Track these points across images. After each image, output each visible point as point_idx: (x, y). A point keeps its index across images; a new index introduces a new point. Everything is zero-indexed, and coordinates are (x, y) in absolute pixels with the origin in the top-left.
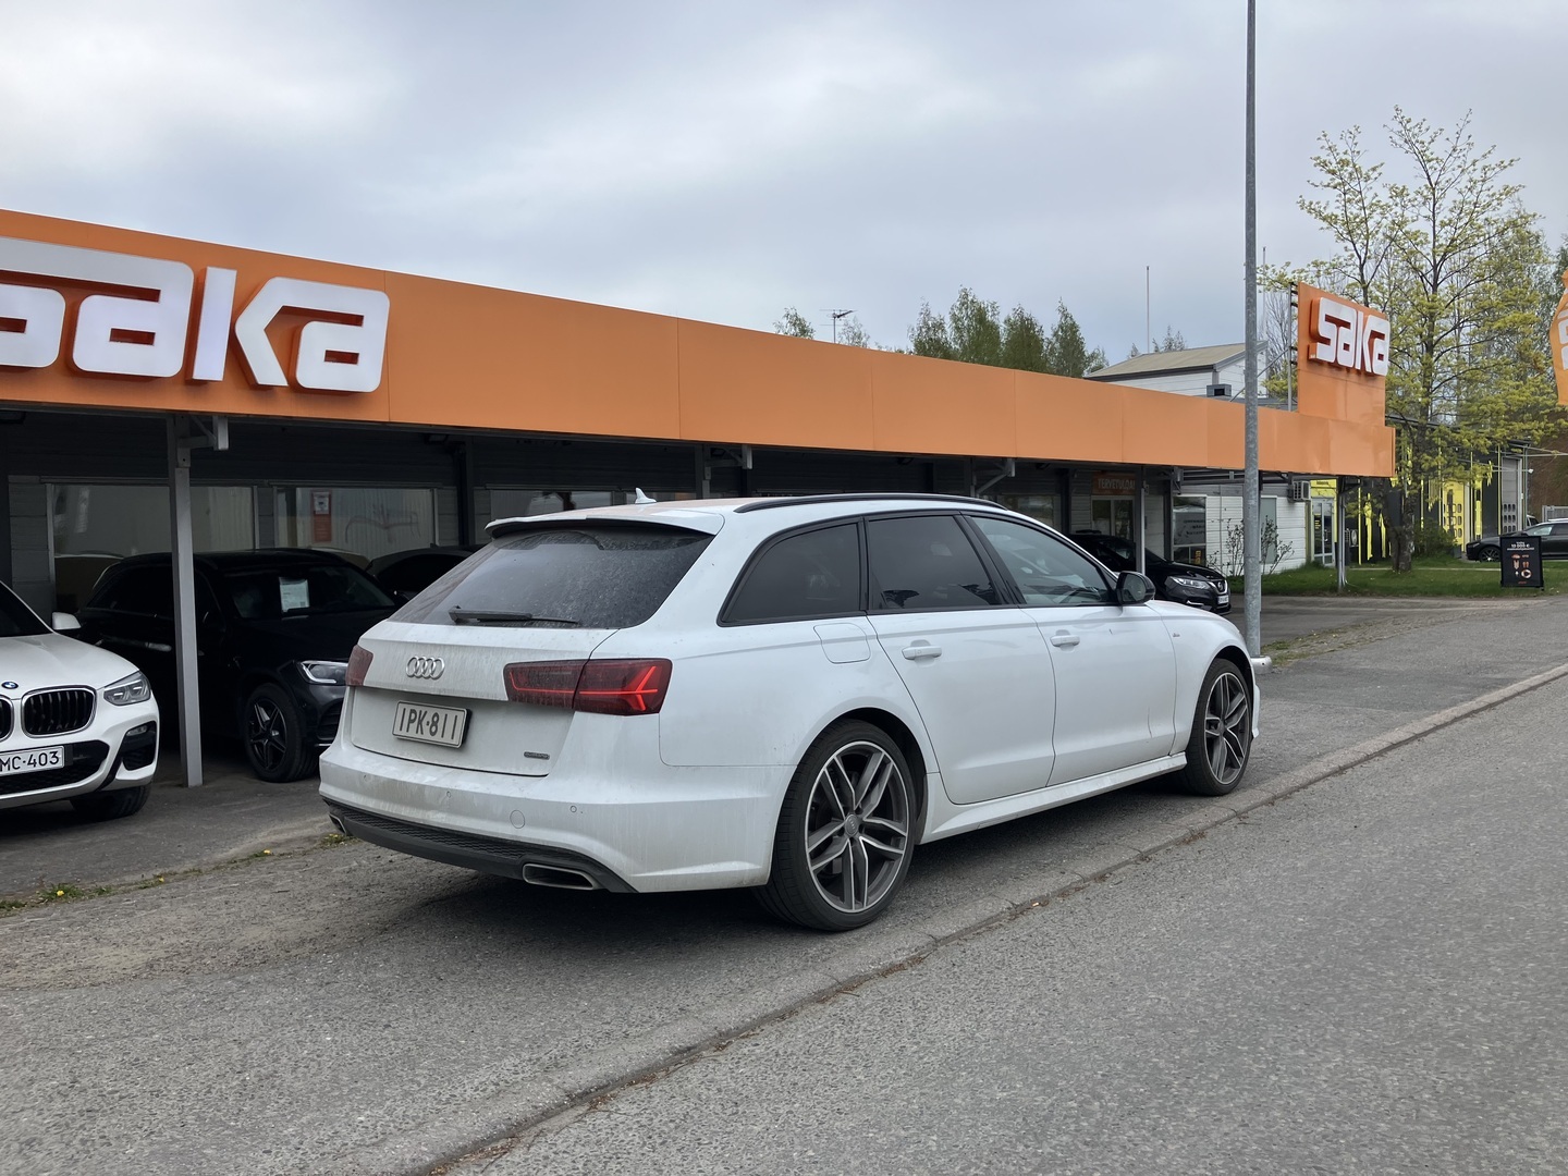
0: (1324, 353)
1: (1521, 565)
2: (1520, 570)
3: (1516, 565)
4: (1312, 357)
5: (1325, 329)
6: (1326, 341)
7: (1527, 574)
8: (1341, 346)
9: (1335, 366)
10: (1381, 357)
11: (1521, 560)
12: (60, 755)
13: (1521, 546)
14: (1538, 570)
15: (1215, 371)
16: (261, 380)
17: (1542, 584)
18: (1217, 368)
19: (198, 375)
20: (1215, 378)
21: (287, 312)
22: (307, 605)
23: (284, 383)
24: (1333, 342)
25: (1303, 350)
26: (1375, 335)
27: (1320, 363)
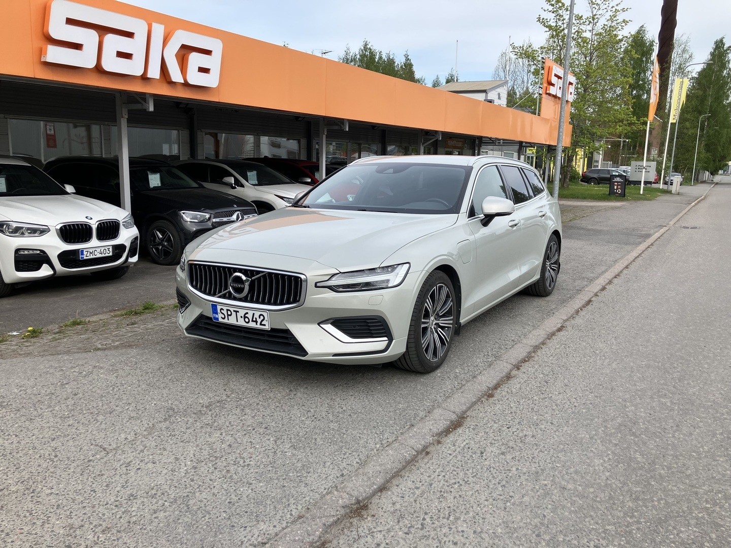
0: (552, 90)
1: (617, 187)
2: (617, 189)
3: (615, 187)
4: (548, 92)
5: (554, 80)
6: (553, 85)
7: (619, 191)
8: (558, 88)
9: (555, 97)
10: (571, 93)
11: (617, 185)
12: (111, 250)
13: (618, 179)
14: (624, 190)
15: (487, 93)
16: (174, 80)
17: (624, 196)
18: (487, 91)
19: (149, 75)
20: (486, 96)
21: (184, 47)
22: (160, 185)
23: (183, 81)
24: (556, 86)
25: (544, 88)
26: (571, 84)
27: (549, 94)
